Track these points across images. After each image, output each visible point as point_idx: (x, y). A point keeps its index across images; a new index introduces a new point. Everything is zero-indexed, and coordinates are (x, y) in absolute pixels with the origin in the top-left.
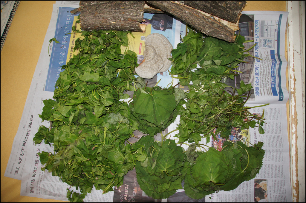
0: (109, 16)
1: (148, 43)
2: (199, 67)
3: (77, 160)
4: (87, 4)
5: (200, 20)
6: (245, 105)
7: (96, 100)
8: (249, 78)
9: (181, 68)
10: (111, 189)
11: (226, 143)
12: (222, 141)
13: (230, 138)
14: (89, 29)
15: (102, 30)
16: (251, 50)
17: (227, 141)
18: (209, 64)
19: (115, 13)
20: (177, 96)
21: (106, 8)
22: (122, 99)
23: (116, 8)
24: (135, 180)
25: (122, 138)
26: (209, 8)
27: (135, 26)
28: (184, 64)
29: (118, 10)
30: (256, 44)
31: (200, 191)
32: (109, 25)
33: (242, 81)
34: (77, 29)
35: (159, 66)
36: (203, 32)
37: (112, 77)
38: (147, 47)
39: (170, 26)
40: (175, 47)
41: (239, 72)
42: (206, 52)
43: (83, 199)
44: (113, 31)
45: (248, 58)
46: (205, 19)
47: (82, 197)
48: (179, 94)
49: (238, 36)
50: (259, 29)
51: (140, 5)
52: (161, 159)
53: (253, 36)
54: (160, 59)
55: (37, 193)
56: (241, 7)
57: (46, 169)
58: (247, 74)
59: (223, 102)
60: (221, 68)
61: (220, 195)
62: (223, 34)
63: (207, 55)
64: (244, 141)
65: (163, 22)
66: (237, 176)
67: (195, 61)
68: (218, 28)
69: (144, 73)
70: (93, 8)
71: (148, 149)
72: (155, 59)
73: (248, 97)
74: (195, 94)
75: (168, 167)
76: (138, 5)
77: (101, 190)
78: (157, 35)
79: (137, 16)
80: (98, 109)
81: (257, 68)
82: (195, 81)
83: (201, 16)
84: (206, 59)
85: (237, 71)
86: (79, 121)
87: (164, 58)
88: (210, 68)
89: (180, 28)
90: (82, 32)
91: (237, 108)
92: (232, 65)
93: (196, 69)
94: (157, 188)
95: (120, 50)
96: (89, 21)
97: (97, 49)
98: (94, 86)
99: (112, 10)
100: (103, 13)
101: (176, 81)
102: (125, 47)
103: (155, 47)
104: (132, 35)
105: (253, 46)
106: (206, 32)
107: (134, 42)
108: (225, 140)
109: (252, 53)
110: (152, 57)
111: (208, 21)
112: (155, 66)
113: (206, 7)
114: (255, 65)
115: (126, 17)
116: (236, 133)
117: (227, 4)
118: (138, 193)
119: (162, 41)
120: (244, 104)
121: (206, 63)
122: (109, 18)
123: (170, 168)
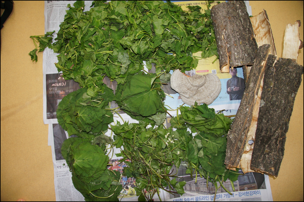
0: (229, 31)
1: (208, 77)
2: (194, 135)
3: (77, 32)
4: (238, 6)
5: (242, 125)
6: (161, 190)
7: (135, 36)
8: (190, 190)
9: (188, 116)
10: (59, 70)
11: (119, 174)
12: (120, 170)
13: (124, 177)
14: (212, 16)
15: (213, 28)
16: (223, 190)
17: (120, 175)
18: (198, 145)
19: (234, 36)
20: (158, 116)
21: (237, 26)
22: (146, 63)
23: (239, 36)
24: (71, 91)
25: (107, 70)
26: (260, 135)
27: (223, 59)
28: (192, 119)
29: (237, 39)
30: (232, 194)
31: (69, 153)
32: (219, 34)
33: (186, 184)
34: (211, 4)
35: (186, 93)
36: (229, 132)
37: (165, 48)
38: (204, 77)
39: (233, 98)
40: (210, 107)
41: (196, 179)
42: (210, 140)
43: (48, 47)
44: (214, 39)
45: (213, 187)
46: (243, 131)
47: (49, 45)
48: (159, 118)
49: (236, 173)
50: (249, 196)
51: (248, 60)
52: (89, 110)
53: (240, 190)
54: (194, 93)
55: (48, 6)
56: (269, 171)
57: (69, 9)
58: (195, 188)
59: (158, 164)
60: (195, 158)
61: (68, 174)
62: (231, 154)
63: (207, 141)
64: (123, 192)
65: (237, 90)
66: (85, 187)
67: (199, 129)
68: (237, 148)
69: (176, 79)
70: (234, 14)
71: (100, 97)
72: (192, 88)
73: (170, 192)
74: (163, 134)
75: (82, 117)
76: (248, 58)
77: (58, 61)
78: (219, 85)
79: (235, 59)
80: (128, 40)
81: (204, 198)
82: (177, 133)
83: (247, 126)
84: (202, 141)
85: (196, 176)
86: (112, 25)
87: (196, 97)
88: (192, 147)
89: (234, 109)
90: (209, 9)
91: (155, 180)
92: (202, 170)
93: (190, 132)
94: (66, 112)
95: (196, 51)
96: (220, 13)
97: (191, 28)
98: (149, 31)
99: (236, 33)
100: (231, 24)
101: (174, 114)
102: (201, 56)
103: (206, 85)
104: (216, 60)
105: (228, 191)
106: (229, 135)
107: (208, 63)
108: (121, 172)
109: (220, 191)
110: (193, 84)
111: (242, 135)
112: (185, 89)
113: (261, 132)
114: (207, 195)
115: (232, 49)
116: (130, 183)
117: (268, 154)
118: (60, 95)
119: (214, 91)
120: (161, 188)
121: (199, 142)
122: (227, 32)
123: (82, 120)
